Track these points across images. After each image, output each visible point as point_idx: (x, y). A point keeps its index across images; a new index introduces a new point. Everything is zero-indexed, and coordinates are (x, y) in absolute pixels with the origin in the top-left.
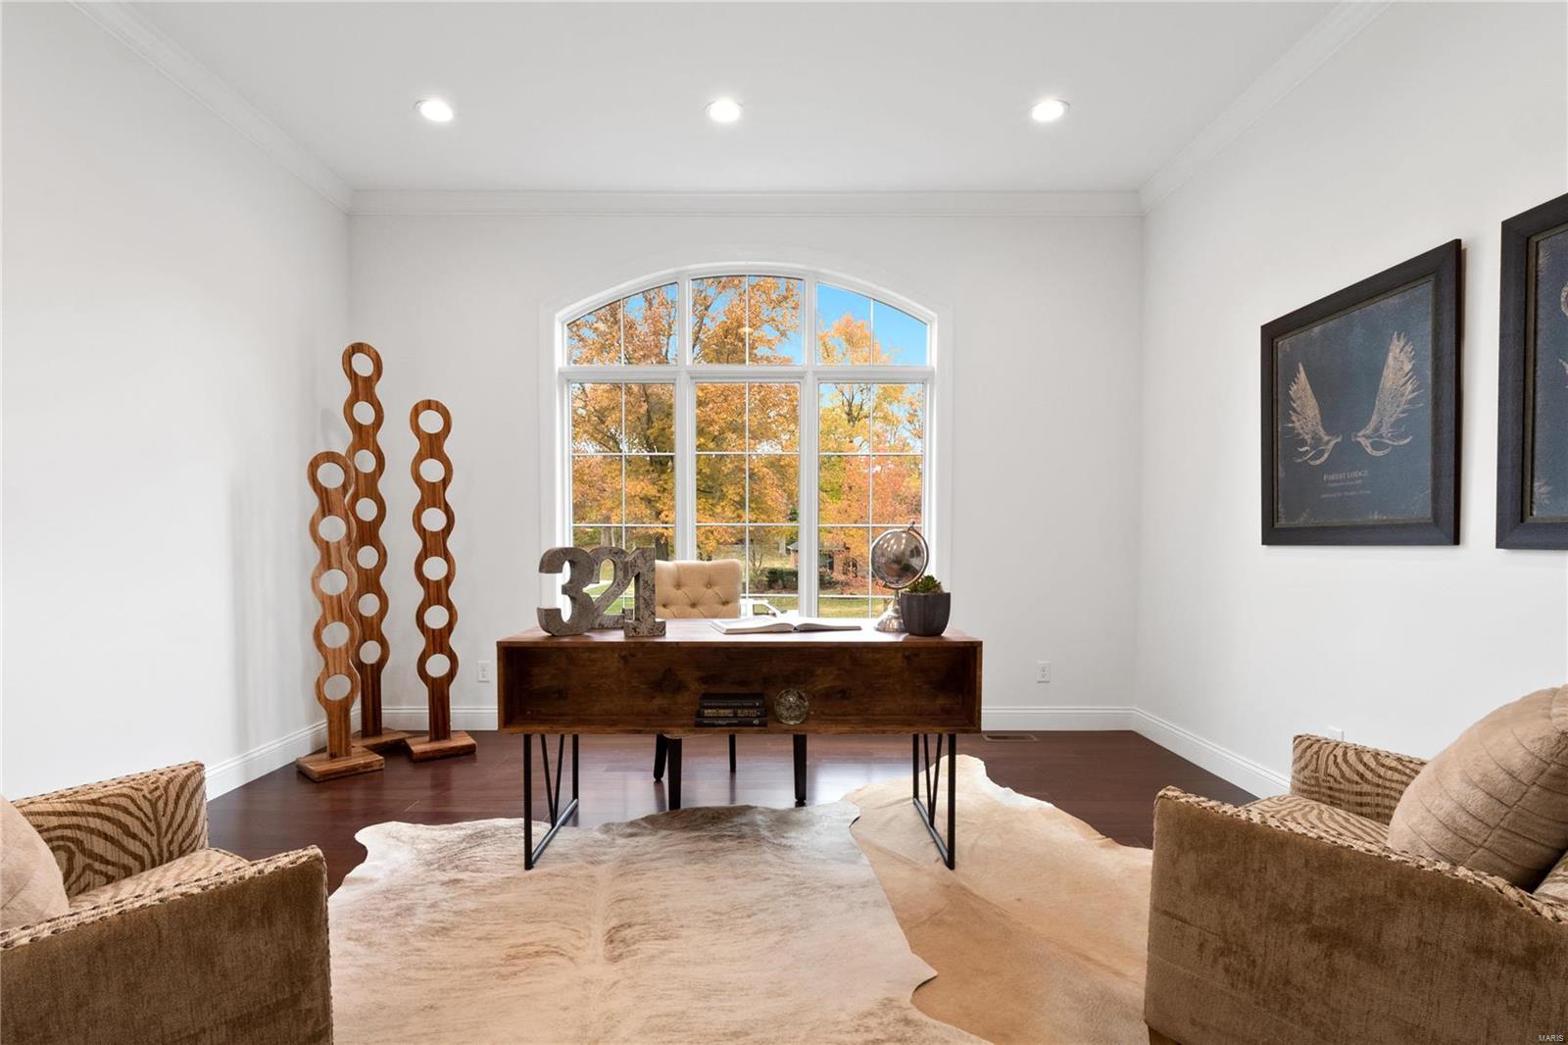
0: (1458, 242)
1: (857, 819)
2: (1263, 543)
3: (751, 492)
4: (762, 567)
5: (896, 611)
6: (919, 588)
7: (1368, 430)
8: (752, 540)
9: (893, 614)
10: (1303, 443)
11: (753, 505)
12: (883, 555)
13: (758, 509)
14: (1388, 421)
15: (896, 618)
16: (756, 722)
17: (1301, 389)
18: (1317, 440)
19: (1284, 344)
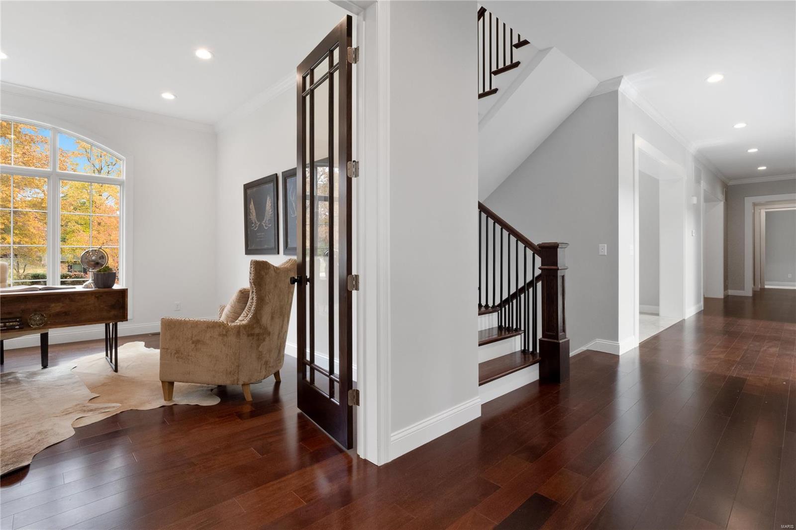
0: (277, 174)
1: (76, 367)
2: (246, 254)
3: (16, 223)
4: (26, 273)
5: (93, 280)
6: (102, 271)
7: (264, 222)
8: (16, 255)
9: (91, 281)
10: (253, 223)
11: (17, 232)
12: (86, 259)
13: (21, 234)
14: (268, 219)
15: (93, 283)
16: (18, 327)
17: (252, 206)
18: (255, 222)
19: (249, 191)
